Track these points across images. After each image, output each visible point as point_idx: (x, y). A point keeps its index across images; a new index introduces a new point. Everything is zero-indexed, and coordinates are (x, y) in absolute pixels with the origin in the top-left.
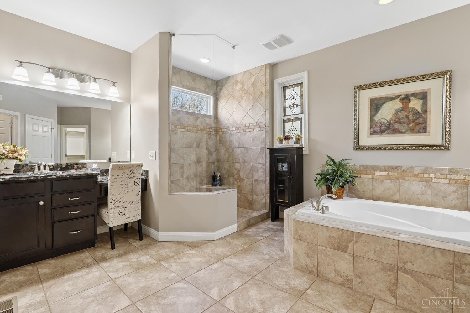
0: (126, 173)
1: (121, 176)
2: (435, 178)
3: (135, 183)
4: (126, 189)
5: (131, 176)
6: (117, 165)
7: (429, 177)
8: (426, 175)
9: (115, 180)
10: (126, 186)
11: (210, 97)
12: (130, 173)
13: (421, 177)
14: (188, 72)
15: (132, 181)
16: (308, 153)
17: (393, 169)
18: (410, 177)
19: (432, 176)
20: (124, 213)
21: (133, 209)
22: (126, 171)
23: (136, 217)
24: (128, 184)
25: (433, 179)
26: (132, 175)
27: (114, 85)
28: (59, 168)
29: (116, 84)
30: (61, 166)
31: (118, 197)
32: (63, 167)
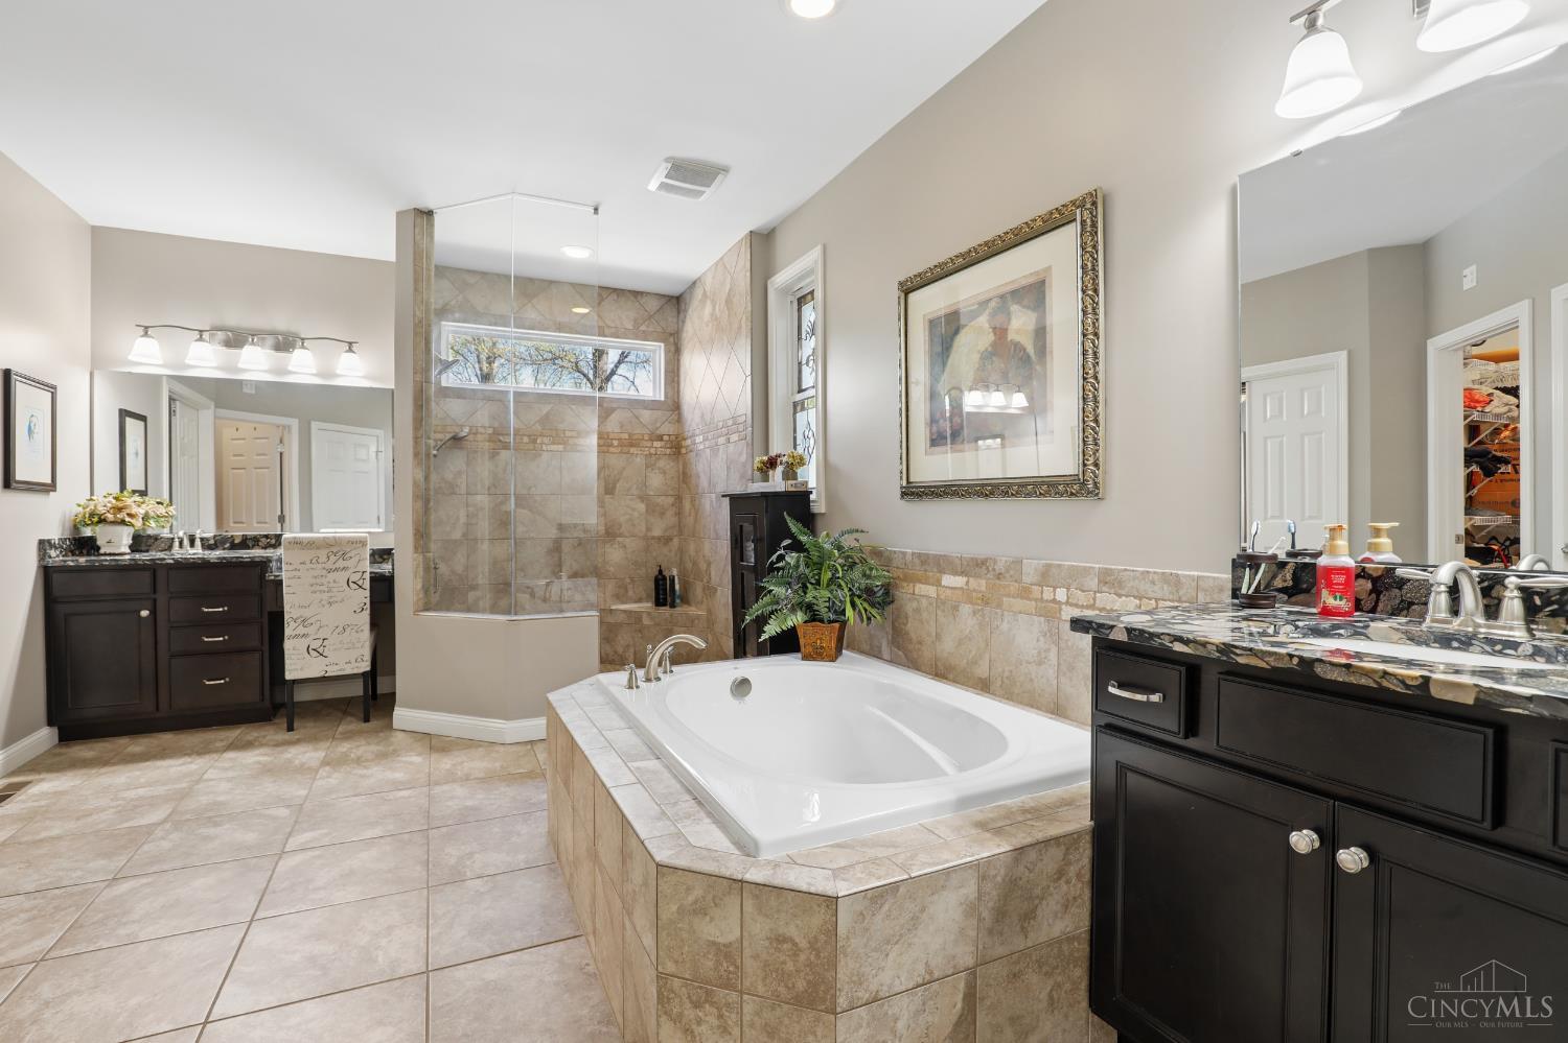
0: (323, 559)
1: (309, 566)
2: (1067, 603)
3: (351, 584)
4: (325, 596)
5: (337, 565)
6: (295, 538)
7: (1054, 601)
8: (1048, 594)
9: (297, 573)
10: (324, 588)
11: (660, 347)
12: (333, 558)
13: (1036, 600)
14: (573, 285)
15: (342, 577)
16: (823, 511)
17: (977, 565)
18: (1013, 597)
19: (1061, 594)
20: (320, 650)
21: (346, 646)
22: (323, 554)
23: (354, 664)
24: (332, 585)
25: (1063, 606)
26: (341, 564)
27: (350, 350)
28: (228, 545)
29: (354, 348)
30: (230, 540)
31: (307, 613)
32: (236, 542)
